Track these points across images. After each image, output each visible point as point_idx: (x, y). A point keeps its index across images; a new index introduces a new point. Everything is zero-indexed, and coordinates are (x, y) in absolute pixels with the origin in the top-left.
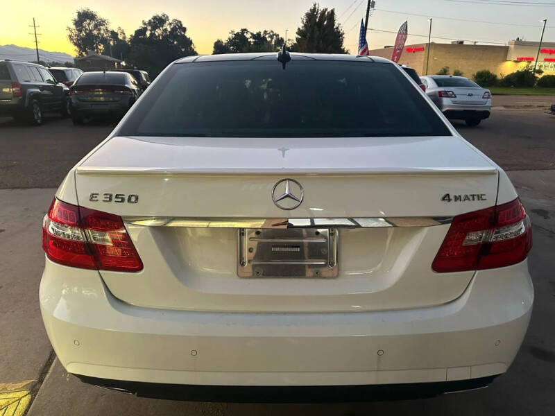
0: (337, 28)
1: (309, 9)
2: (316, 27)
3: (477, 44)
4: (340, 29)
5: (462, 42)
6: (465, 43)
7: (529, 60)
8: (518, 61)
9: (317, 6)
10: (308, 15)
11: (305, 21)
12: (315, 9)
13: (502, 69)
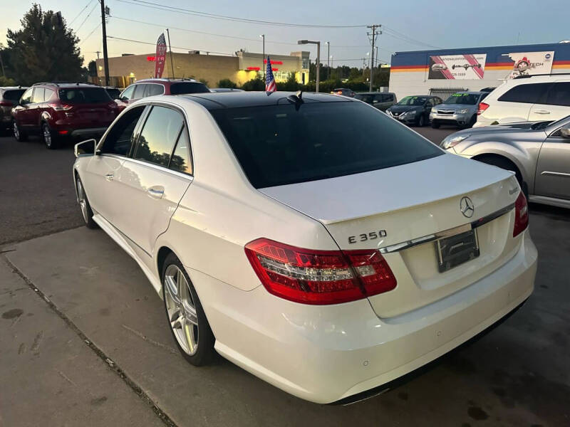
0: (70, 34)
1: (28, 11)
2: (43, 32)
3: (209, 54)
4: (73, 35)
5: (198, 52)
6: (201, 53)
7: (257, 69)
8: (248, 71)
9: (38, 7)
10: (28, 17)
11: (26, 24)
12: (36, 10)
13: (239, 77)
